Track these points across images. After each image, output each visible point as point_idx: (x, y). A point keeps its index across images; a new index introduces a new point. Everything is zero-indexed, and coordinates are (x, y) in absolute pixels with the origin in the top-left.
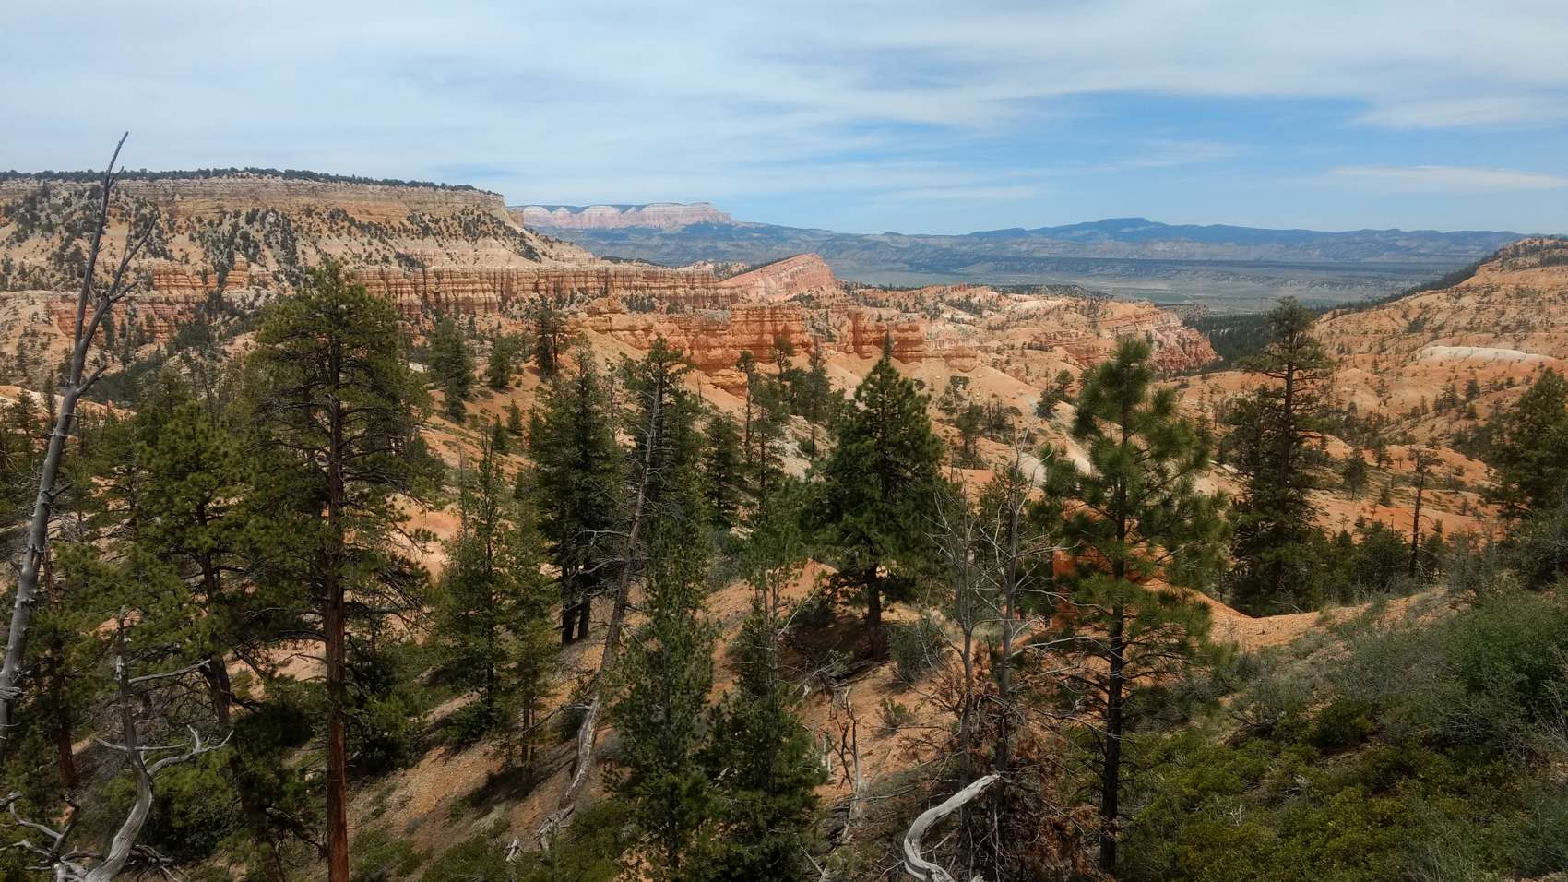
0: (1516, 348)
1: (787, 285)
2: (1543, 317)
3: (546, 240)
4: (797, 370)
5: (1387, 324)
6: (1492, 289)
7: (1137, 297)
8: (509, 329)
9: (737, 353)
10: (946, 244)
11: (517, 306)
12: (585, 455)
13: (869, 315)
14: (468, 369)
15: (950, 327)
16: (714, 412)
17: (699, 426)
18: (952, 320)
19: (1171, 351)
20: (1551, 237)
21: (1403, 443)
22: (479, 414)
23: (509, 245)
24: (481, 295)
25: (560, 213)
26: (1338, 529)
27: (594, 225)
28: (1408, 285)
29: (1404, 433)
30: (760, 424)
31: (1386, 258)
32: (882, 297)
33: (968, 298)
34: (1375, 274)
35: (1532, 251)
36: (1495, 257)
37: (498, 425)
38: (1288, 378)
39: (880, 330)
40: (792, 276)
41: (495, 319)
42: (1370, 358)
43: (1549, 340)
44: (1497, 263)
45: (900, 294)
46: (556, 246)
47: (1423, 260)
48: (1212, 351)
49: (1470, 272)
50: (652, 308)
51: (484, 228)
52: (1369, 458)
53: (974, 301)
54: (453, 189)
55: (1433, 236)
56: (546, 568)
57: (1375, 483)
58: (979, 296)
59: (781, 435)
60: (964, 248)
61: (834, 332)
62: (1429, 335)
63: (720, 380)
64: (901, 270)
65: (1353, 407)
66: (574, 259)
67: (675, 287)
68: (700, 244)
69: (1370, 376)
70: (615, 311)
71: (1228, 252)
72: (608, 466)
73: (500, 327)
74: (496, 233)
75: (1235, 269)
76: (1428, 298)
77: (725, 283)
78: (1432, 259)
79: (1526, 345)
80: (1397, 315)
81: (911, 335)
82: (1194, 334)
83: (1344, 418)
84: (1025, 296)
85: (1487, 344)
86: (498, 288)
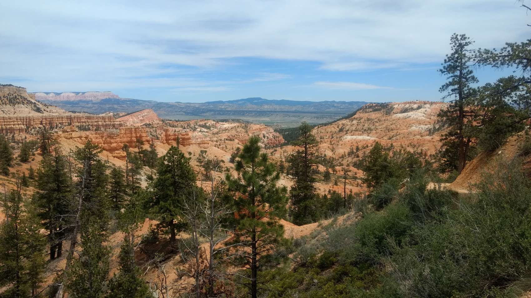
0: (368, 136)
1: (141, 120)
2: (374, 127)
3: (45, 105)
4: (145, 150)
5: (333, 130)
6: (361, 119)
7: (260, 123)
8: (29, 138)
9: (122, 145)
10: (197, 106)
11: (33, 130)
12: (58, 186)
13: (171, 130)
14: (10, 155)
15: (200, 133)
16: (113, 167)
17: (108, 172)
18: (200, 131)
19: (271, 140)
20: (375, 103)
21: (340, 166)
22: (16, 172)
23: (29, 107)
24: (17, 126)
25: (51, 95)
26: (323, 194)
27: (65, 99)
28: (338, 118)
29: (340, 163)
30: (132, 170)
31: (332, 109)
32: (176, 124)
33: (205, 124)
34: (329, 114)
35: (370, 107)
36: (361, 109)
37: (24, 176)
38: (305, 147)
39: (175, 135)
40: (143, 117)
41: (23, 135)
42: (329, 140)
43: (376, 133)
44: (361, 111)
45: (182, 123)
46: (50, 107)
47: (342, 110)
48: (283, 140)
49: (354, 114)
50: (89, 129)
51: (18, 101)
52: (331, 171)
53: (208, 125)
54: (4, 86)
55: (344, 103)
56: (42, 231)
57: (333, 179)
58: (209, 123)
59: (140, 174)
60: (203, 107)
61: (159, 136)
62: (345, 133)
63: (116, 155)
64: (182, 114)
65: (325, 155)
66: (56, 112)
67: (98, 122)
68: (108, 106)
69: (329, 145)
70: (73, 131)
71: (286, 108)
72: (68, 189)
73: (26, 138)
74: (23, 103)
75: (288, 114)
76: (344, 122)
77: (117, 120)
78: (344, 110)
79: (371, 135)
80: (336, 127)
81: (186, 137)
82: (277, 134)
83: (323, 159)
84: (224, 123)
85: (361, 135)
86: (25, 123)
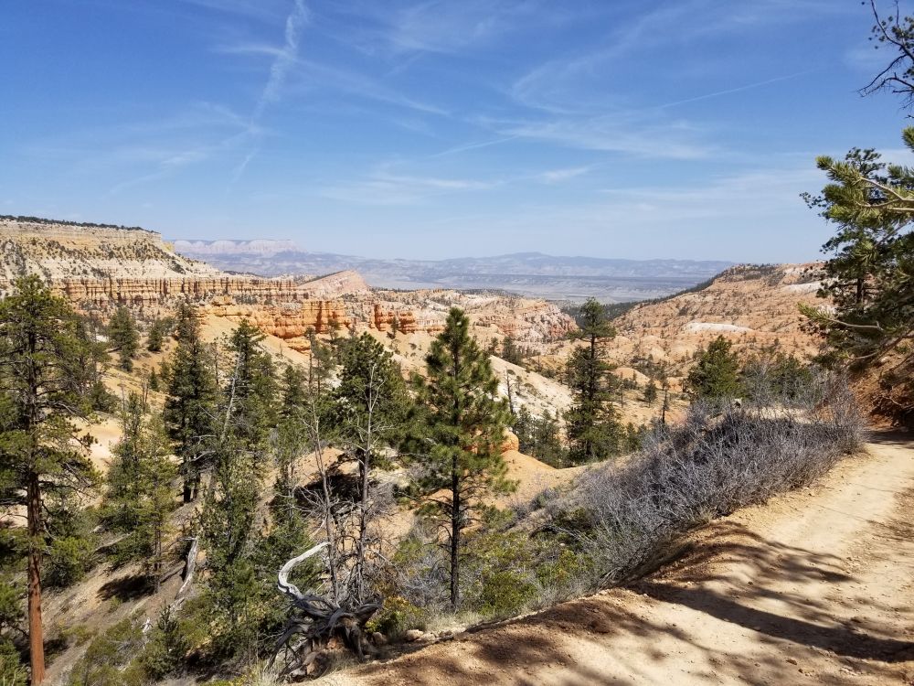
0: (733, 324)
1: (338, 289)
2: (746, 307)
3: (189, 261)
4: (341, 338)
5: (668, 311)
6: (721, 292)
7: (536, 297)
8: (164, 314)
9: (304, 329)
10: (430, 266)
11: (170, 301)
13: (385, 308)
14: (134, 339)
15: (433, 313)
16: (289, 363)
17: (280, 372)
18: (434, 309)
19: (555, 326)
20: (749, 265)
21: (676, 376)
22: (141, 367)
23: (165, 263)
24: (147, 294)
25: (199, 244)
26: (640, 424)
27: (220, 252)
28: (679, 290)
29: (677, 371)
30: (318, 370)
31: (668, 275)
32: (394, 295)
33: (443, 296)
34: (662, 283)
35: (740, 272)
36: (722, 275)
37: (153, 374)
39: (390, 314)
40: (341, 283)
41: (156, 308)
42: (659, 330)
43: (749, 319)
44: (722, 278)
45: (404, 294)
46: (195, 264)
47: (687, 276)
48: (577, 327)
49: (710, 283)
50: (256, 302)
51: (149, 253)
52: (658, 384)
53: (446, 298)
54: (129, 229)
55: (692, 263)
56: (173, 458)
57: (660, 397)
58: (449, 295)
59: (330, 377)
60: (441, 268)
61: (366, 316)
62: (690, 317)
63: (294, 345)
64: (405, 280)
65: (651, 357)
66: (205, 272)
67: (270, 289)
68: (286, 264)
69: (659, 339)
70: (229, 304)
71: (585, 271)
73: (159, 313)
74: (157, 257)
75: (589, 281)
76: (689, 297)
77: (299, 287)
78: (692, 276)
79: (738, 322)
80: (674, 306)
81: (408, 318)
82: (567, 317)
83: (646, 363)
84: (474, 296)
85: (719, 322)
86: (158, 289)
